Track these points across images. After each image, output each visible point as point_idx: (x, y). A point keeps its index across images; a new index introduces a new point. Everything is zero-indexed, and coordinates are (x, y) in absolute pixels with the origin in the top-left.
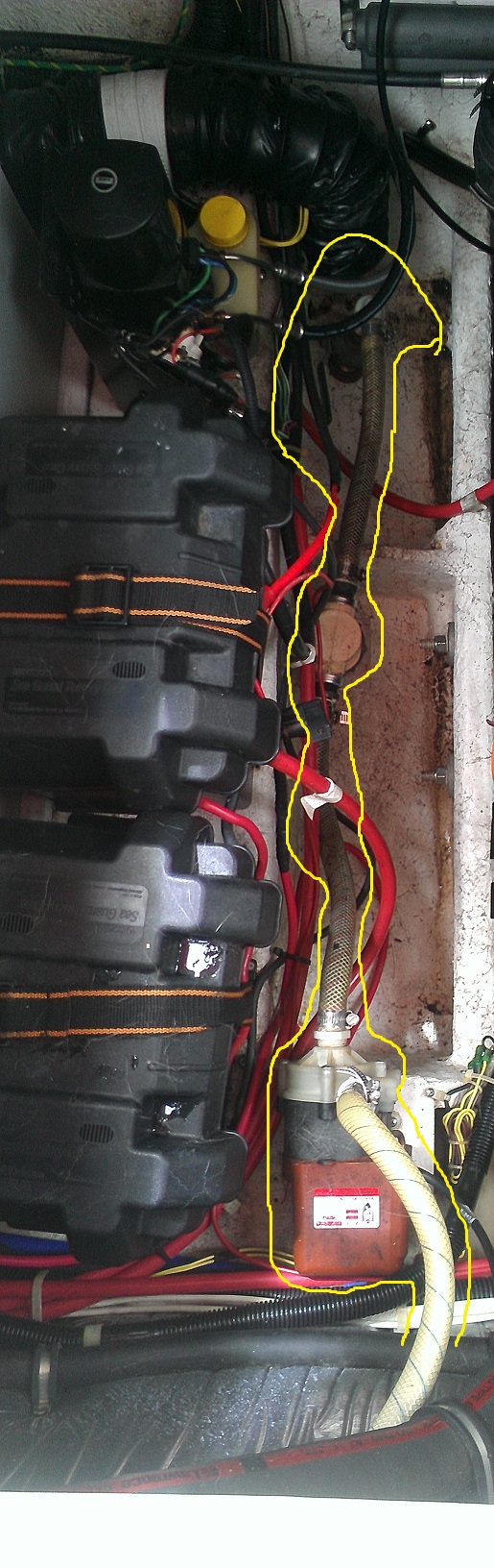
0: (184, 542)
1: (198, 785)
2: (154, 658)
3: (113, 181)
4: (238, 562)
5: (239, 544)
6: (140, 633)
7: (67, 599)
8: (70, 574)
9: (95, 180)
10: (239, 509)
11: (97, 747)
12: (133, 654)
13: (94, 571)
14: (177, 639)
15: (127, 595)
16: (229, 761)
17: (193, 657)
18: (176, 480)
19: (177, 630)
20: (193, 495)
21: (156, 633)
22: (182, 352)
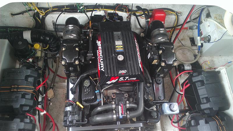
0: (26, 82)
1: (26, 111)
2: (20, 95)
3: (21, 43)
4: (33, 84)
5: (33, 82)
6: (19, 93)
7: (10, 89)
8: (11, 86)
9: (19, 43)
10: (33, 78)
11: (12, 106)
12: (17, 95)
13: (14, 85)
15: (18, 88)
16: (29, 108)
17: (26, 95)
18: (25, 75)
19: (24, 92)
20: (27, 77)
21: (21, 93)
22: (29, 61)
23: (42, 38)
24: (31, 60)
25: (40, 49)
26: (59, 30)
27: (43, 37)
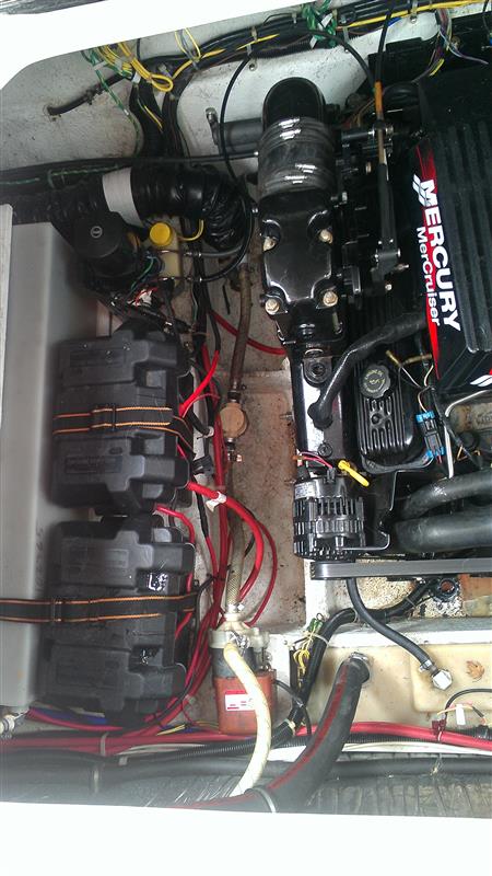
0: (138, 390)
1: (153, 501)
2: (127, 444)
3: (100, 232)
4: (164, 396)
5: (164, 388)
6: (121, 433)
7: (89, 421)
8: (90, 411)
9: (92, 232)
10: (164, 372)
11: (104, 486)
12: (117, 443)
13: (100, 407)
14: (137, 435)
15: (115, 417)
16: (164, 488)
17: (147, 442)
18: (133, 363)
19: (137, 431)
20: (141, 370)
21: (127, 433)
22: (141, 300)
23: (174, 194)
24: (146, 297)
25: (175, 246)
26: (239, 148)
27: (179, 191)
